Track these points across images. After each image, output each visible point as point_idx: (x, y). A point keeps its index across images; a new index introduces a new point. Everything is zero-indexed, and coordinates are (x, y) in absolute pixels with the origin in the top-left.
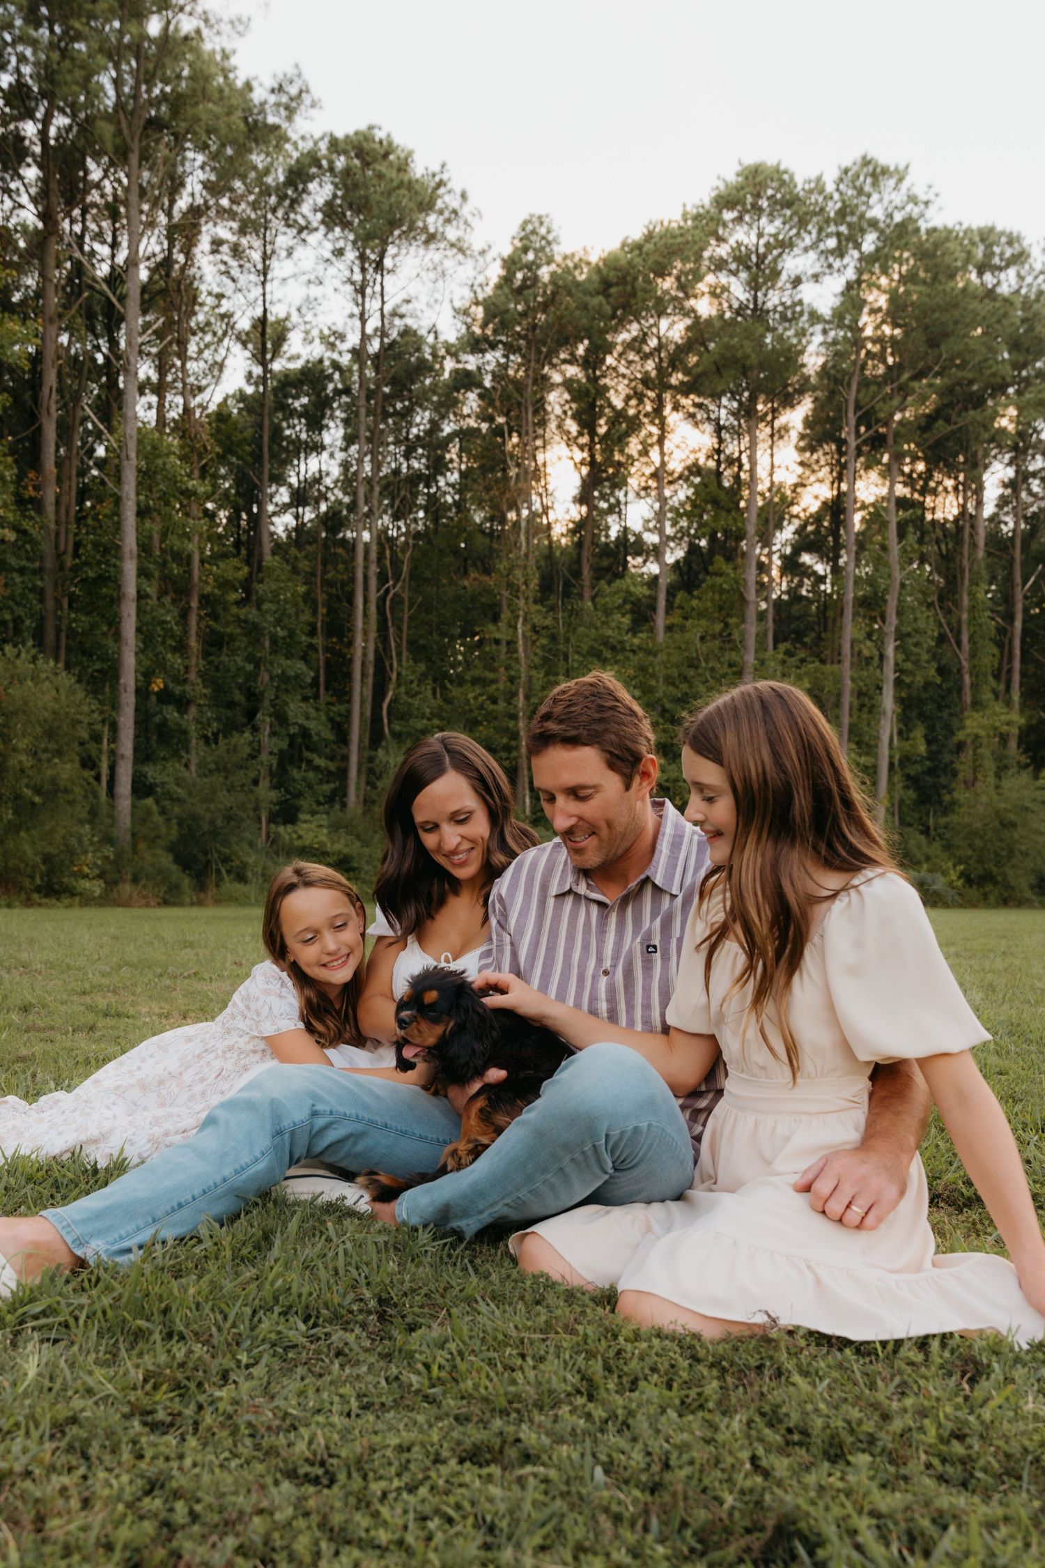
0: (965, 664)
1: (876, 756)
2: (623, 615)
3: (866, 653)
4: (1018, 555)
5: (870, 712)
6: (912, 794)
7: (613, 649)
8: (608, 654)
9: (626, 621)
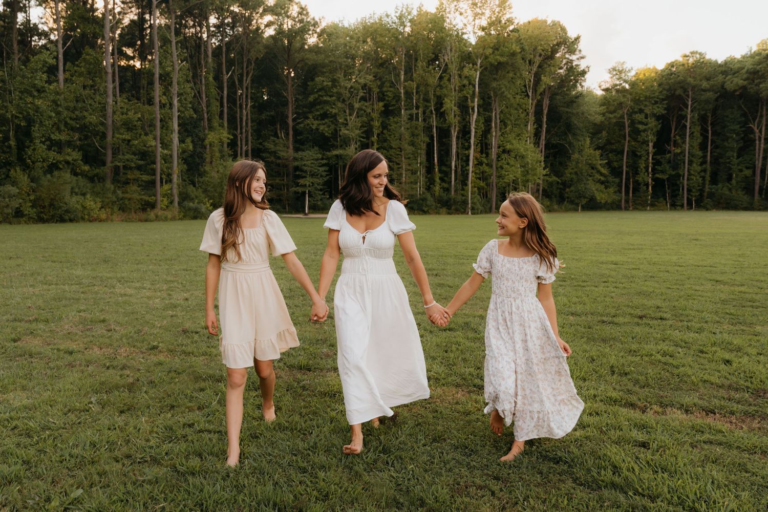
0: (205, 109)
1: (171, 150)
2: (43, 73)
3: (163, 102)
4: (224, 62)
5: (167, 129)
6: (185, 166)
7: (38, 91)
8: (36, 94)
9: (45, 76)
